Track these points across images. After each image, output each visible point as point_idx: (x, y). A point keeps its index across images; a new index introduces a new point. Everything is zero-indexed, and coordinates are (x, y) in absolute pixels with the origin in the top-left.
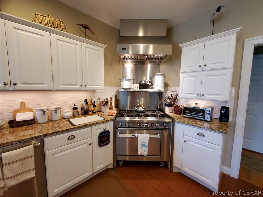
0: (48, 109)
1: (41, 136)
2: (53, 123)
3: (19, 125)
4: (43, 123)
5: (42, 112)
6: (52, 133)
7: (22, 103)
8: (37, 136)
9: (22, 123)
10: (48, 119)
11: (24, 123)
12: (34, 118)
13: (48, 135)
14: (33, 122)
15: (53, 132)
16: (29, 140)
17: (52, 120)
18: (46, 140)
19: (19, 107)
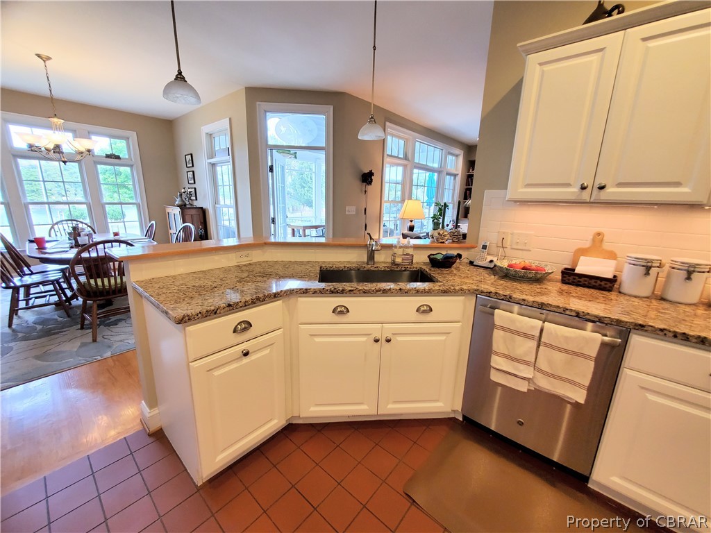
0: (663, 261)
1: (627, 322)
2: (666, 305)
3: (580, 282)
4: (636, 297)
5: (643, 266)
6: (662, 330)
7: (599, 234)
8: (617, 320)
9: (586, 281)
10: (654, 290)
11: (590, 281)
12: (615, 276)
13: (646, 331)
14: (609, 284)
15: (665, 329)
16: (597, 319)
17: (665, 297)
18: (636, 340)
19: (587, 244)
